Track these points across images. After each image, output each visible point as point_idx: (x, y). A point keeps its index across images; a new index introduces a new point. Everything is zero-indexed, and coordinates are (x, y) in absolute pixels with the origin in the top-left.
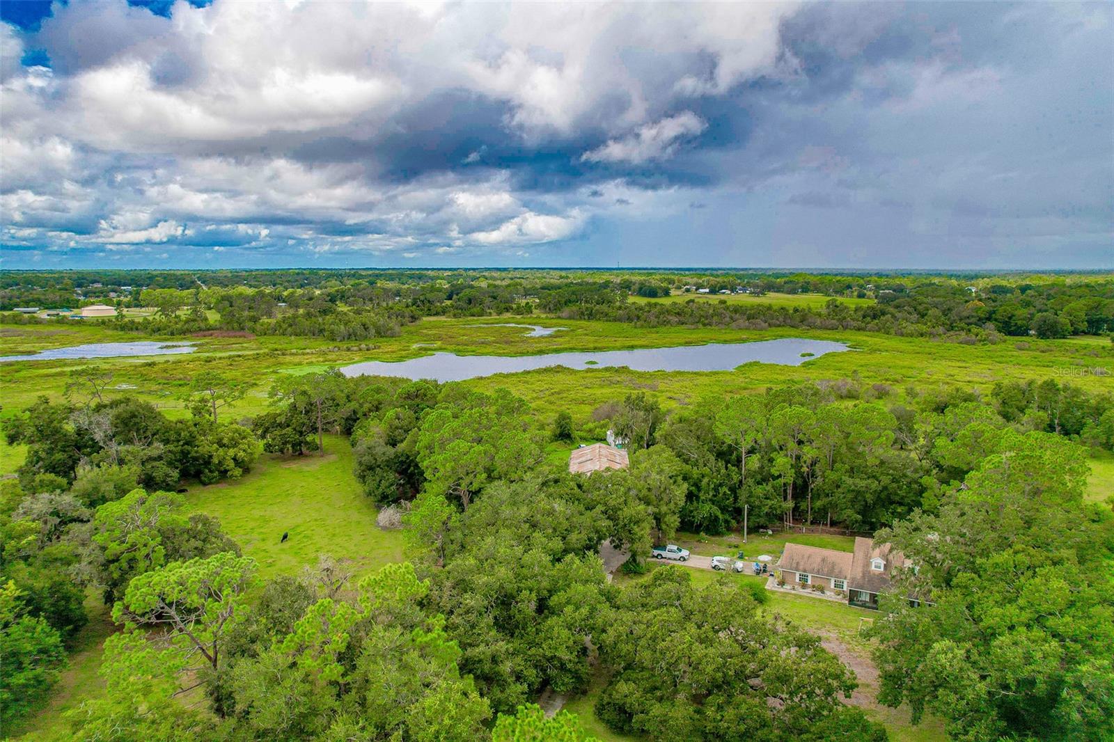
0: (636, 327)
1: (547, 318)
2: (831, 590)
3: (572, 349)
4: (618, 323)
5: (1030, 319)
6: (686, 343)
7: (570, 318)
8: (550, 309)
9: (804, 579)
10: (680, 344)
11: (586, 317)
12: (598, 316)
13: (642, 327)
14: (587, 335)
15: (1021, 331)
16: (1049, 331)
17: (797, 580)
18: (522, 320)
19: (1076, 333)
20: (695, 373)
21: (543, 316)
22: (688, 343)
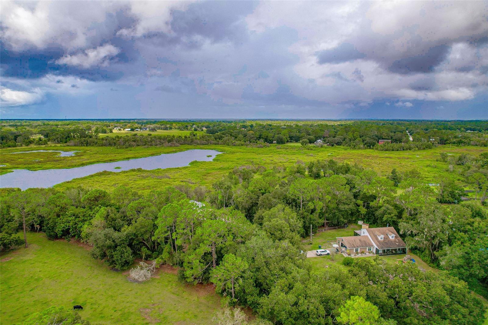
0: (117, 148)
1: (61, 146)
2: (367, 252)
3: (98, 162)
4: (105, 147)
5: (273, 137)
6: (152, 155)
7: (75, 145)
8: (58, 141)
9: (357, 250)
10: (149, 155)
11: (85, 145)
12: (92, 144)
13: (120, 148)
14: (96, 154)
15: (271, 142)
16: (281, 142)
17: (354, 252)
18: (47, 148)
19: (288, 142)
20: (178, 168)
21: (59, 145)
22: (153, 155)
